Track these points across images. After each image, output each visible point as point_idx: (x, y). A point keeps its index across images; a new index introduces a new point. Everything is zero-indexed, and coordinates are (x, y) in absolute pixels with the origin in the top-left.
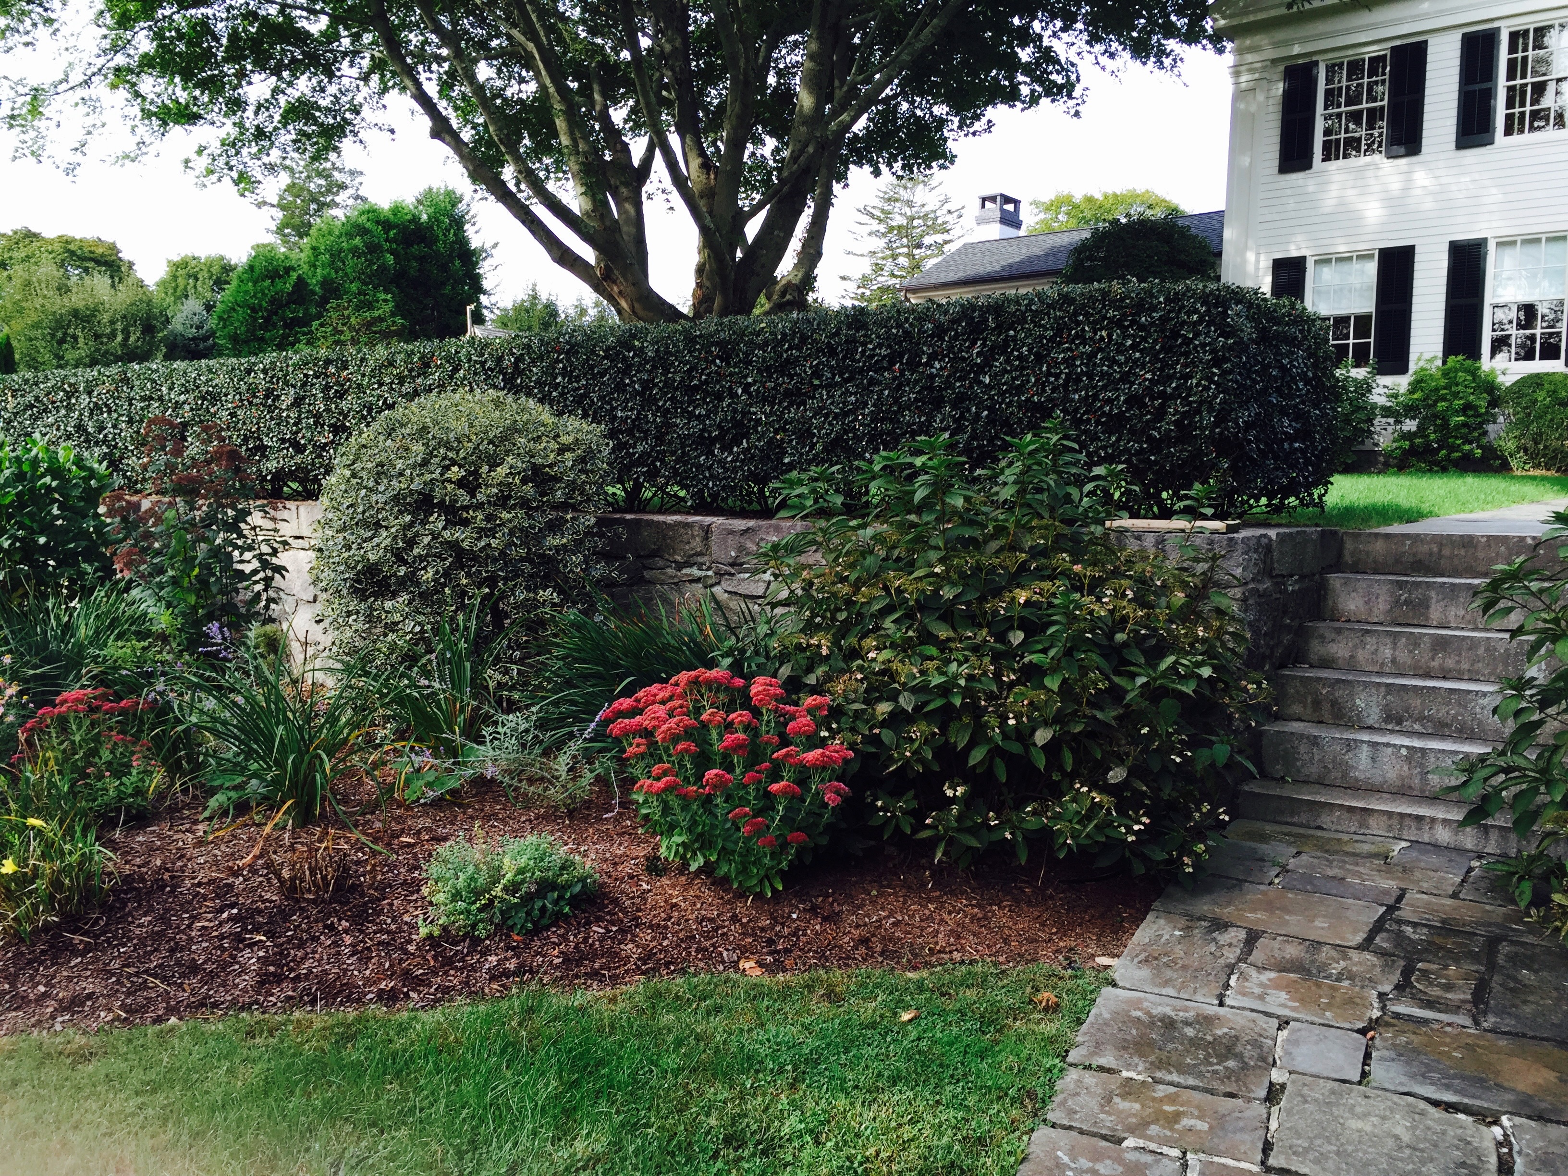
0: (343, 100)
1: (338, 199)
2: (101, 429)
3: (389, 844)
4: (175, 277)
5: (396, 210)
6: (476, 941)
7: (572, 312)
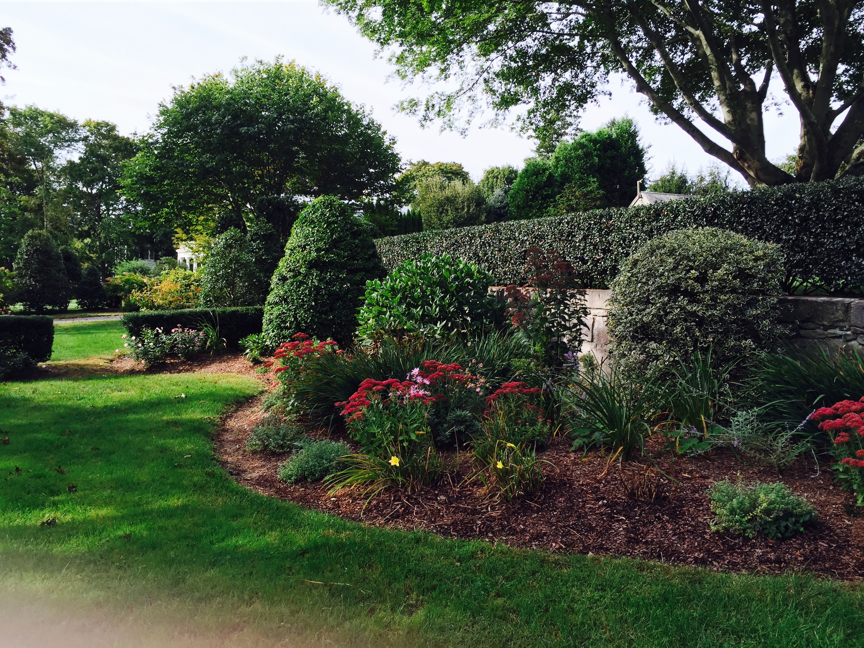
0: (587, 80)
1: (567, 131)
2: (486, 254)
3: (676, 477)
4: (488, 178)
5: (600, 134)
6: (747, 539)
7: (696, 180)
